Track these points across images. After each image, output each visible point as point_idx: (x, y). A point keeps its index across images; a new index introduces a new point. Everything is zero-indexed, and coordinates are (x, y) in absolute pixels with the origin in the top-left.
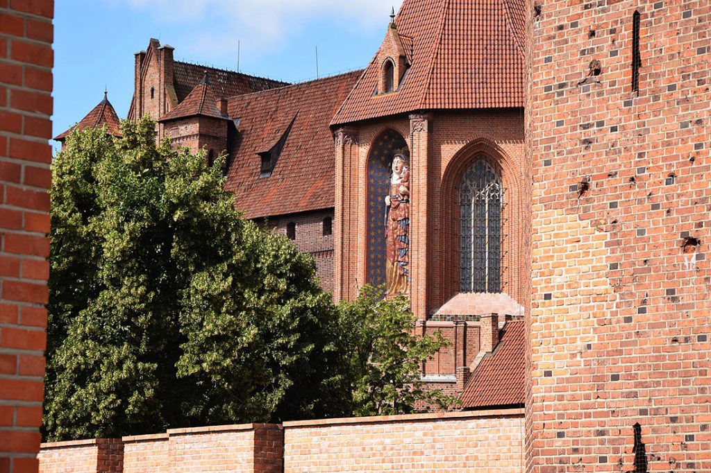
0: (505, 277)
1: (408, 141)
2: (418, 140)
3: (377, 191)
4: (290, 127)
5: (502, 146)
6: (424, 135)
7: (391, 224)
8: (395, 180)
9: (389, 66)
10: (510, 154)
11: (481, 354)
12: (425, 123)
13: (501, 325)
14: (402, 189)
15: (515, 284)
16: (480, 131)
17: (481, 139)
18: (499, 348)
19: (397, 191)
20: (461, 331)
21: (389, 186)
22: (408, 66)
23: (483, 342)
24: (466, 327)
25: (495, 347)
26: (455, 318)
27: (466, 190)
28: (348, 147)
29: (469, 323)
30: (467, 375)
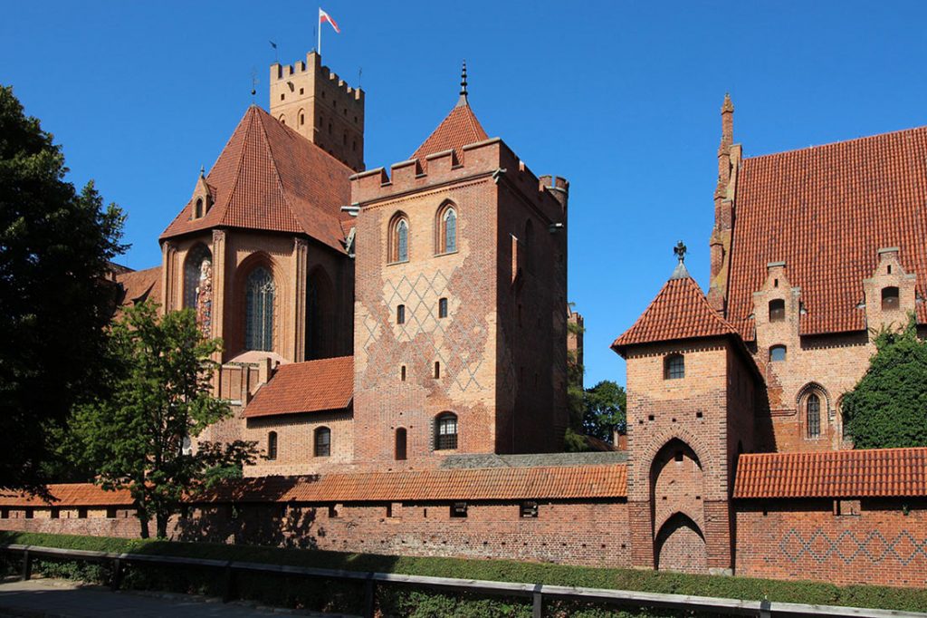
0: (275, 342)
1: (211, 247)
2: (218, 247)
3: (190, 285)
4: (151, 288)
5: (274, 256)
6: (222, 243)
7: (200, 306)
8: (203, 277)
9: (199, 202)
10: (281, 262)
11: (260, 384)
12: (224, 235)
13: (273, 367)
14: (208, 282)
15: (282, 346)
16: (261, 246)
17: (261, 252)
18: (273, 380)
19: (204, 284)
20: (245, 373)
21: (199, 282)
22: (213, 203)
23: (261, 376)
24: (249, 370)
25: (268, 380)
26: (241, 364)
27: (251, 285)
28: (171, 254)
29: (251, 368)
30: (250, 398)
